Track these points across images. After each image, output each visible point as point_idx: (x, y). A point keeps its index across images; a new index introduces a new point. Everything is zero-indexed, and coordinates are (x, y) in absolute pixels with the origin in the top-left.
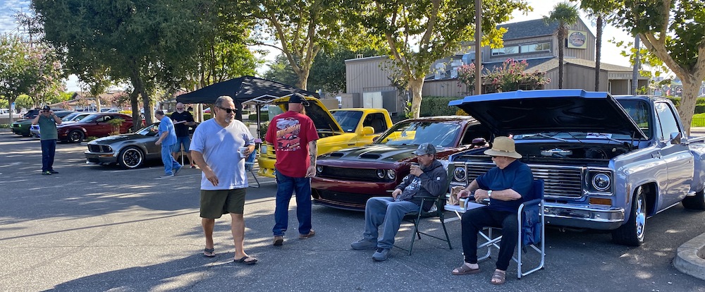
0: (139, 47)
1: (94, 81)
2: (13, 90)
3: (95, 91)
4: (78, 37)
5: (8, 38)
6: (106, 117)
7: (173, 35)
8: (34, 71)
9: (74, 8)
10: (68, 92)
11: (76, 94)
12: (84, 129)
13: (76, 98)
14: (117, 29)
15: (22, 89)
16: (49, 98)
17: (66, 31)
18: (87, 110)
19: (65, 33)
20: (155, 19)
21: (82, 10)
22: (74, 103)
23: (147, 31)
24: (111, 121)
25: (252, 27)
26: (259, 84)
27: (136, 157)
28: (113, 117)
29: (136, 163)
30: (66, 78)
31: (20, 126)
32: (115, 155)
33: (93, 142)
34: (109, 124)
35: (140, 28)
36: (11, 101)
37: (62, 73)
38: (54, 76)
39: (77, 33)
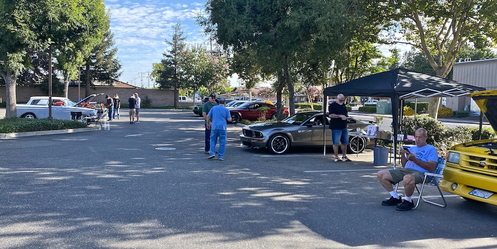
0: (292, 43)
1: (248, 78)
2: (197, 83)
3: (249, 85)
4: (242, 33)
5: (196, 47)
6: (256, 105)
7: (327, 30)
8: (211, 71)
9: (240, 9)
10: (231, 87)
11: (236, 89)
12: (240, 114)
13: (236, 91)
14: (275, 26)
15: (203, 83)
16: (219, 90)
17: (233, 28)
18: (242, 99)
19: (232, 29)
20: (310, 14)
21: (248, 9)
22: (234, 94)
23: (301, 26)
24: (259, 109)
25: (387, 28)
26: (415, 77)
27: (283, 144)
28: (261, 105)
29: (282, 149)
30: (231, 76)
31: (198, 108)
32: (265, 141)
33: (247, 127)
34: (258, 111)
35: (297, 23)
36: (195, 91)
37: (228, 72)
38: (223, 75)
39: (242, 29)
